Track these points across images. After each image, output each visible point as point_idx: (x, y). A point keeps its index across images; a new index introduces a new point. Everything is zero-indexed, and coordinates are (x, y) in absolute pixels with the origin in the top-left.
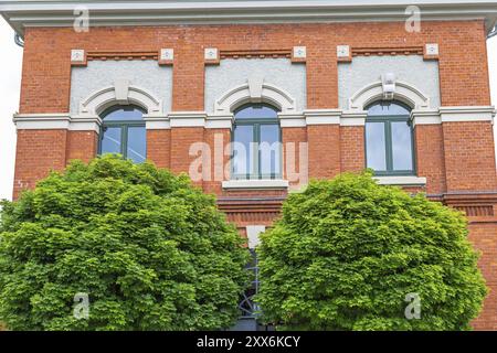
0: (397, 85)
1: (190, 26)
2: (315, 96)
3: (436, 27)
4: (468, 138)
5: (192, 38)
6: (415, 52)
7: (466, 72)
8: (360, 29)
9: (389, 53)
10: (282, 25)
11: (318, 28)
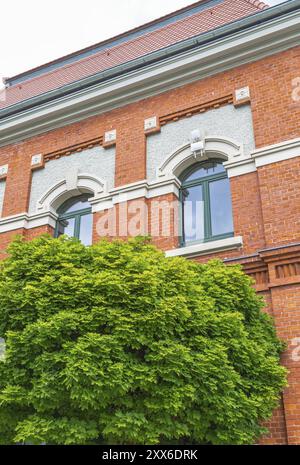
0: (207, 141)
1: (23, 141)
2: (123, 174)
3: (246, 71)
4: (290, 178)
5: (24, 151)
6: (225, 103)
7: (282, 106)
8: (168, 97)
9: (197, 112)
10: (96, 116)
11: (128, 109)
